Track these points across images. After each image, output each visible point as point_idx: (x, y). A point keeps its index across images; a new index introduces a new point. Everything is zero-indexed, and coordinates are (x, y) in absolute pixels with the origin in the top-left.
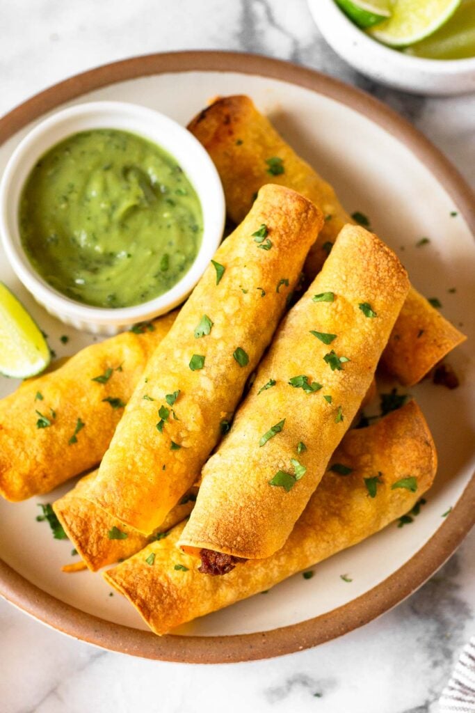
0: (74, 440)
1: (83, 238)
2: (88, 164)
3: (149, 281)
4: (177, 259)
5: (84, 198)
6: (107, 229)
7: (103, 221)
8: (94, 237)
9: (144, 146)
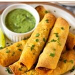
0: (13, 55)
1: (15, 24)
2: (17, 13)
3: (27, 30)
4: (31, 27)
5: (16, 18)
6: (20, 23)
7: (19, 22)
8: (17, 24)
9: (26, 12)
